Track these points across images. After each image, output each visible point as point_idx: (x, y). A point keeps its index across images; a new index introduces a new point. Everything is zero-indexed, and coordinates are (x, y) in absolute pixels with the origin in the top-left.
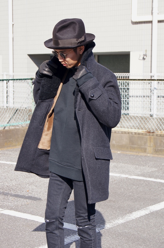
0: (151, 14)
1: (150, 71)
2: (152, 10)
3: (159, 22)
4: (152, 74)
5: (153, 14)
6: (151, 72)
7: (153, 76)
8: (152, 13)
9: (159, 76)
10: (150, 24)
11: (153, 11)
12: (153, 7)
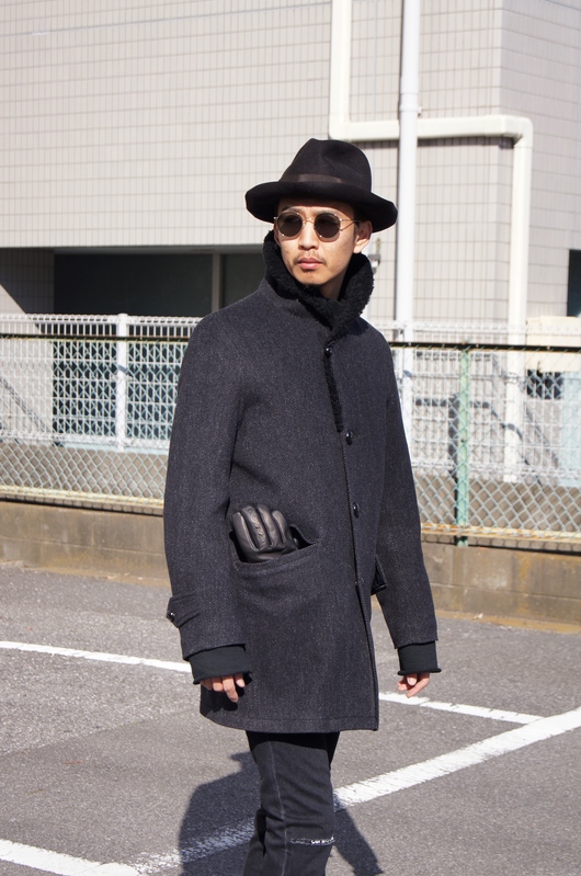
0: (396, 115)
1: (391, 314)
2: (399, 104)
3: (424, 142)
4: (398, 325)
5: (403, 115)
6: (395, 318)
7: (402, 332)
8: (399, 112)
9: (421, 331)
10: (393, 152)
11: (403, 107)
12: (403, 91)
